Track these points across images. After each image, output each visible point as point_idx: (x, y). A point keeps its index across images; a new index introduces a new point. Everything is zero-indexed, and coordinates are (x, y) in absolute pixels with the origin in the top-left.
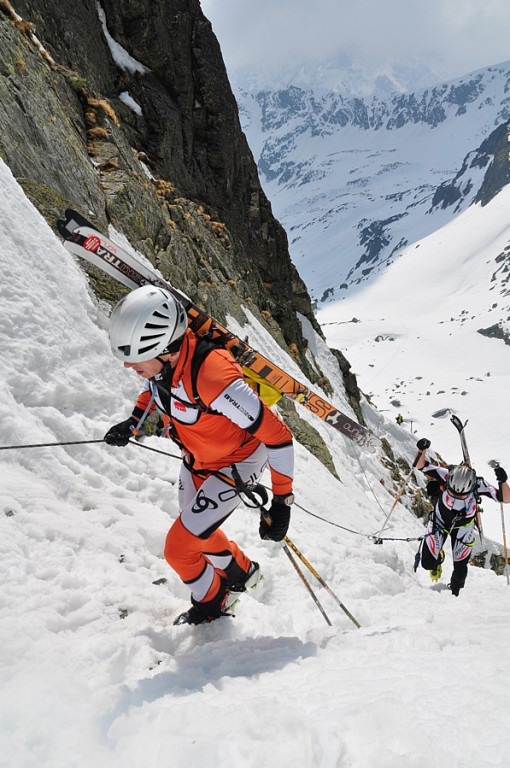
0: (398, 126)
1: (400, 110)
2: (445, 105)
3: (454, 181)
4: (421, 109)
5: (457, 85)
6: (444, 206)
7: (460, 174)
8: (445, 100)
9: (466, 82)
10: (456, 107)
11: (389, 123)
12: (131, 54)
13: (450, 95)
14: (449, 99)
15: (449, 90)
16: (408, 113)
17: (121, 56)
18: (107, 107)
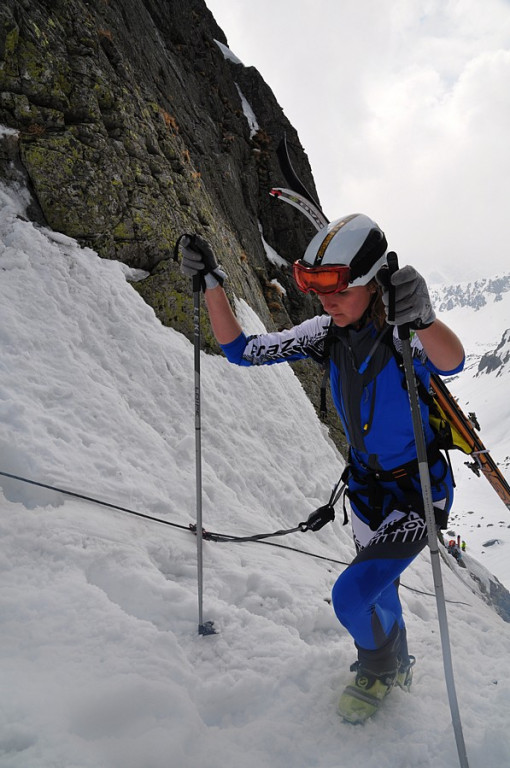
0: (448, 309)
1: (450, 297)
2: (485, 294)
3: (496, 351)
4: (466, 297)
5: (494, 279)
6: (488, 372)
7: (500, 346)
8: (485, 290)
9: (501, 277)
10: (494, 295)
11: (441, 307)
12: (279, 253)
13: (489, 287)
14: (488, 290)
15: (487, 283)
16: (456, 300)
17: (272, 255)
18: (279, 285)
